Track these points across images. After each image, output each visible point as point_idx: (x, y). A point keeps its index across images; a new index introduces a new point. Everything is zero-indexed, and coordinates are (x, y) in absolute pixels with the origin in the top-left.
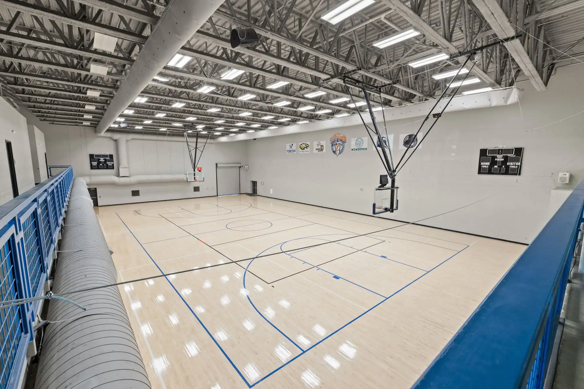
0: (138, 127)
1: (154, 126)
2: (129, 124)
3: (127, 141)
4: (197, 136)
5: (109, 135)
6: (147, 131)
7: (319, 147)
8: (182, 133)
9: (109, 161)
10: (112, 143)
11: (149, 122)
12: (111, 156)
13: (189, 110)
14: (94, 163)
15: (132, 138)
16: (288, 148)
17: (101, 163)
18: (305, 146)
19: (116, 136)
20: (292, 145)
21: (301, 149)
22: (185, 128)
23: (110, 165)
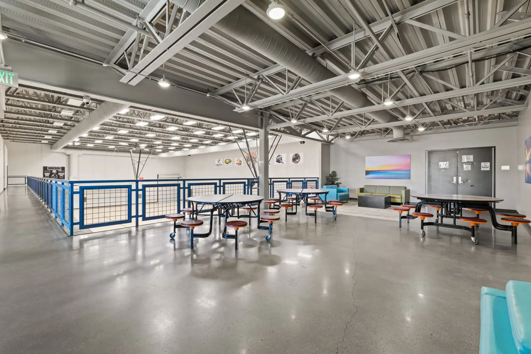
0: (89, 145)
1: (104, 144)
2: (82, 142)
3: (79, 156)
4: (141, 152)
5: (64, 151)
6: (97, 149)
7: (239, 162)
8: (128, 149)
9: (61, 172)
10: (65, 157)
11: (100, 142)
12: (63, 169)
13: (141, 132)
14: (46, 174)
15: (83, 153)
16: (217, 163)
17: (53, 174)
18: (229, 161)
19: (69, 152)
20: (220, 160)
21: (226, 163)
22: (130, 147)
23: (62, 175)
